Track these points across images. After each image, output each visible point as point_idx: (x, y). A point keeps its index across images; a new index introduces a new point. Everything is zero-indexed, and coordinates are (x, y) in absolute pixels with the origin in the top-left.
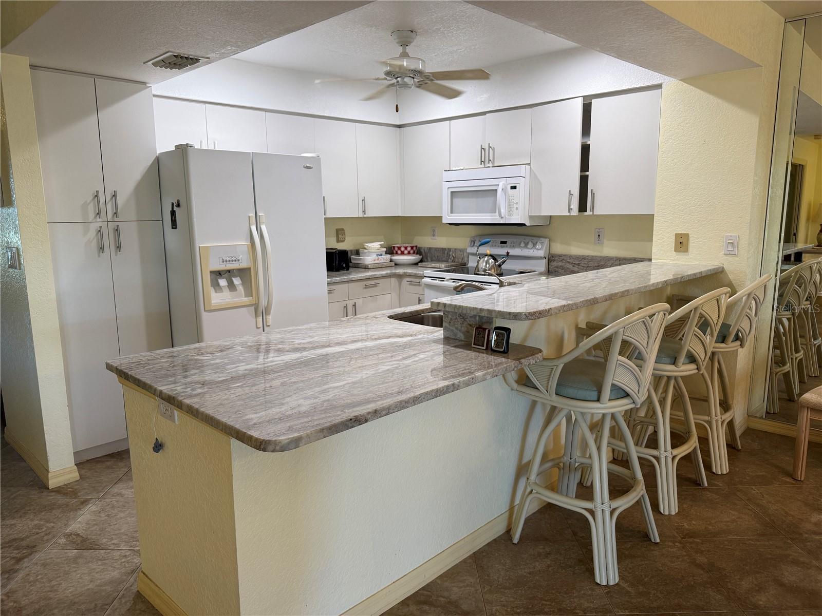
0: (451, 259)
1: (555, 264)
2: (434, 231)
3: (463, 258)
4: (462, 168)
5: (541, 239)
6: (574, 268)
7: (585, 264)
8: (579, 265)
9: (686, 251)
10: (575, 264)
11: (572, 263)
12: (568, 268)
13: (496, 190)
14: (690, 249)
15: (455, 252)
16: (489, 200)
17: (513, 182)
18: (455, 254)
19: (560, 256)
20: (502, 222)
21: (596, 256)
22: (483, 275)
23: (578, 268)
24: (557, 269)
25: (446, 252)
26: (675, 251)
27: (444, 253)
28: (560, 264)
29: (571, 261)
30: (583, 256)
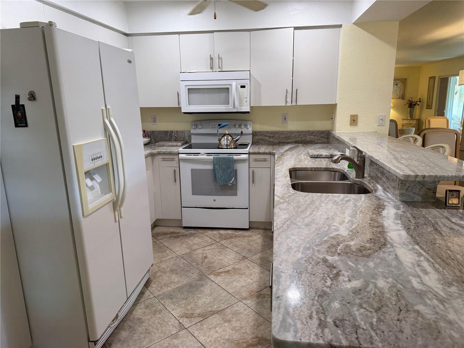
0: (173, 139)
1: (257, 137)
2: (155, 118)
3: (184, 138)
4: (196, 71)
5: (248, 122)
6: (270, 139)
7: (277, 136)
8: (273, 137)
9: (356, 125)
10: (270, 137)
11: (269, 136)
12: (266, 140)
13: (228, 88)
14: (359, 124)
15: (177, 133)
16: (223, 95)
17: (243, 83)
18: (177, 135)
19: (260, 132)
20: (234, 111)
21: (284, 131)
22: (226, 149)
23: (273, 139)
24: (258, 141)
25: (169, 134)
26: (350, 125)
27: (167, 135)
28: (261, 137)
29: (268, 135)
30: (276, 131)
